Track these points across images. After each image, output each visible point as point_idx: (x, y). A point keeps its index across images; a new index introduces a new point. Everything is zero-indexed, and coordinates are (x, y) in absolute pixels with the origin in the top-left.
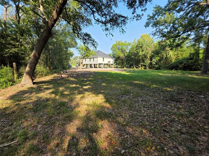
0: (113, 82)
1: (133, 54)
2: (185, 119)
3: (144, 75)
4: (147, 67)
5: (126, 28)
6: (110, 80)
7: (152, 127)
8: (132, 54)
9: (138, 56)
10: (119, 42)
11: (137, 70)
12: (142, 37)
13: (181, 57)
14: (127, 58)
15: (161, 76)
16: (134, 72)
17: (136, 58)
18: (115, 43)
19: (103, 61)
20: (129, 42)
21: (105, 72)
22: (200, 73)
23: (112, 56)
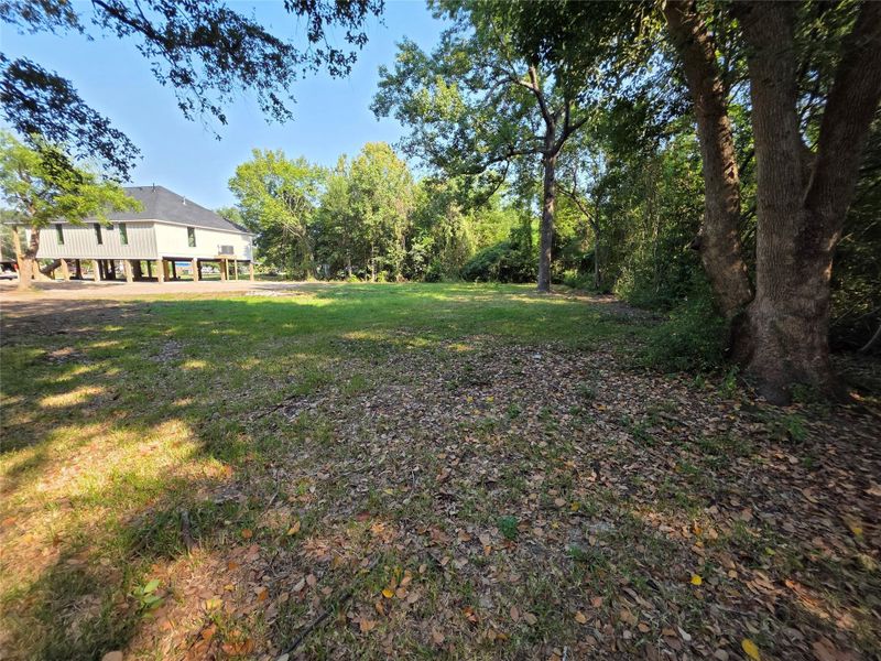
0: (249, 349)
1: (340, 218)
2: (499, 438)
3: (385, 302)
4: (397, 273)
5: (292, 97)
6: (233, 337)
7: (405, 501)
8: (334, 217)
9: (360, 230)
10: (269, 156)
11: (362, 285)
12: (368, 153)
13: (491, 241)
14: (316, 236)
15: (442, 304)
16: (349, 293)
17: (355, 235)
18: (249, 159)
19: (193, 244)
20: (319, 166)
21: (206, 303)
22: (536, 289)
23: (240, 223)
